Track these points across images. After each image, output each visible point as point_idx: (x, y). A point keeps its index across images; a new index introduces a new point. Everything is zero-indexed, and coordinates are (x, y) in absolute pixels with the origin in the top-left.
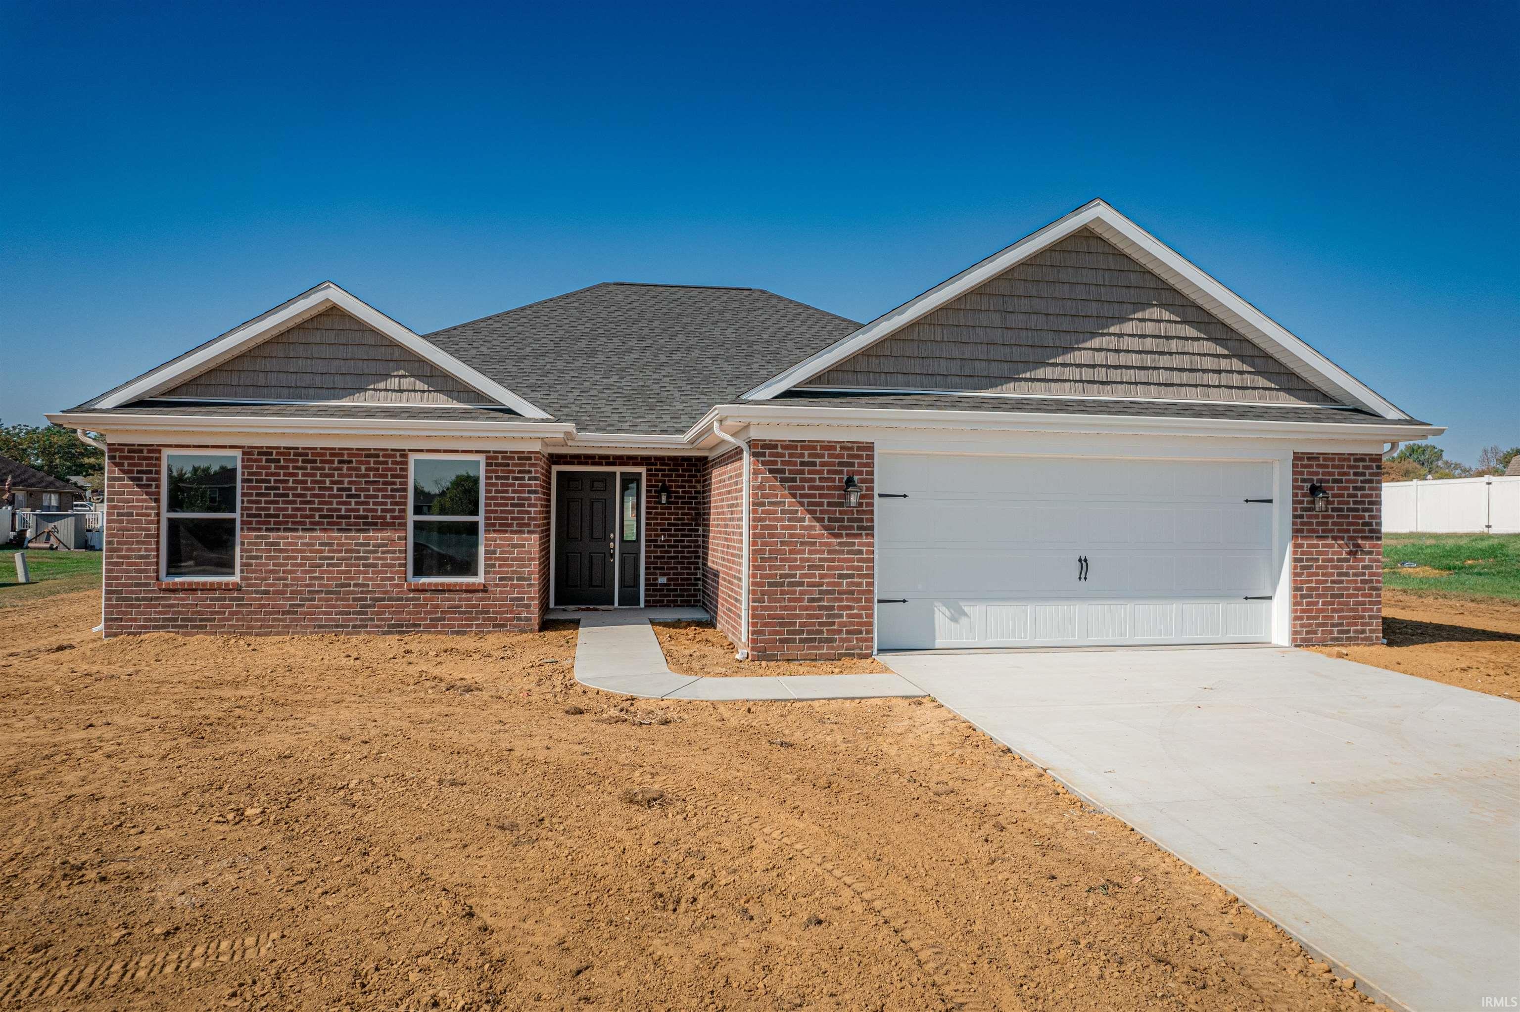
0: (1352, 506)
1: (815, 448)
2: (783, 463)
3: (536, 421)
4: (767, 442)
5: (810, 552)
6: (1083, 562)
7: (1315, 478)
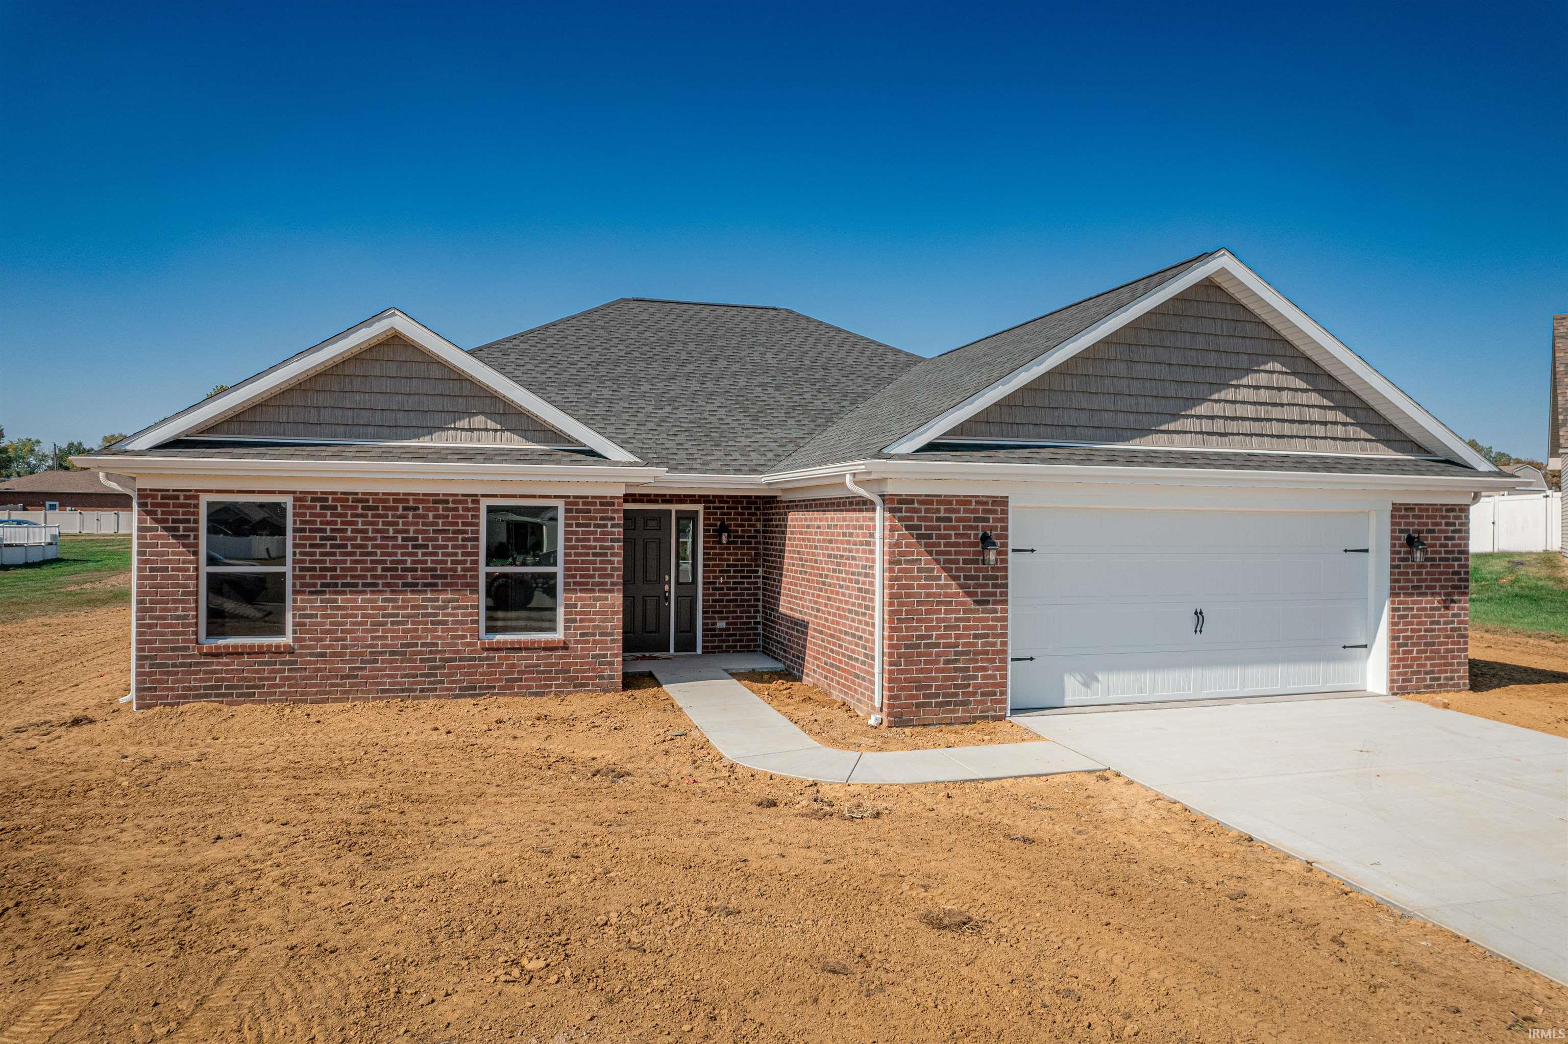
0: (1443, 555)
1: (950, 503)
2: (919, 519)
3: (624, 464)
4: (904, 497)
5: (946, 612)
6: (1199, 614)
7: (1411, 528)
